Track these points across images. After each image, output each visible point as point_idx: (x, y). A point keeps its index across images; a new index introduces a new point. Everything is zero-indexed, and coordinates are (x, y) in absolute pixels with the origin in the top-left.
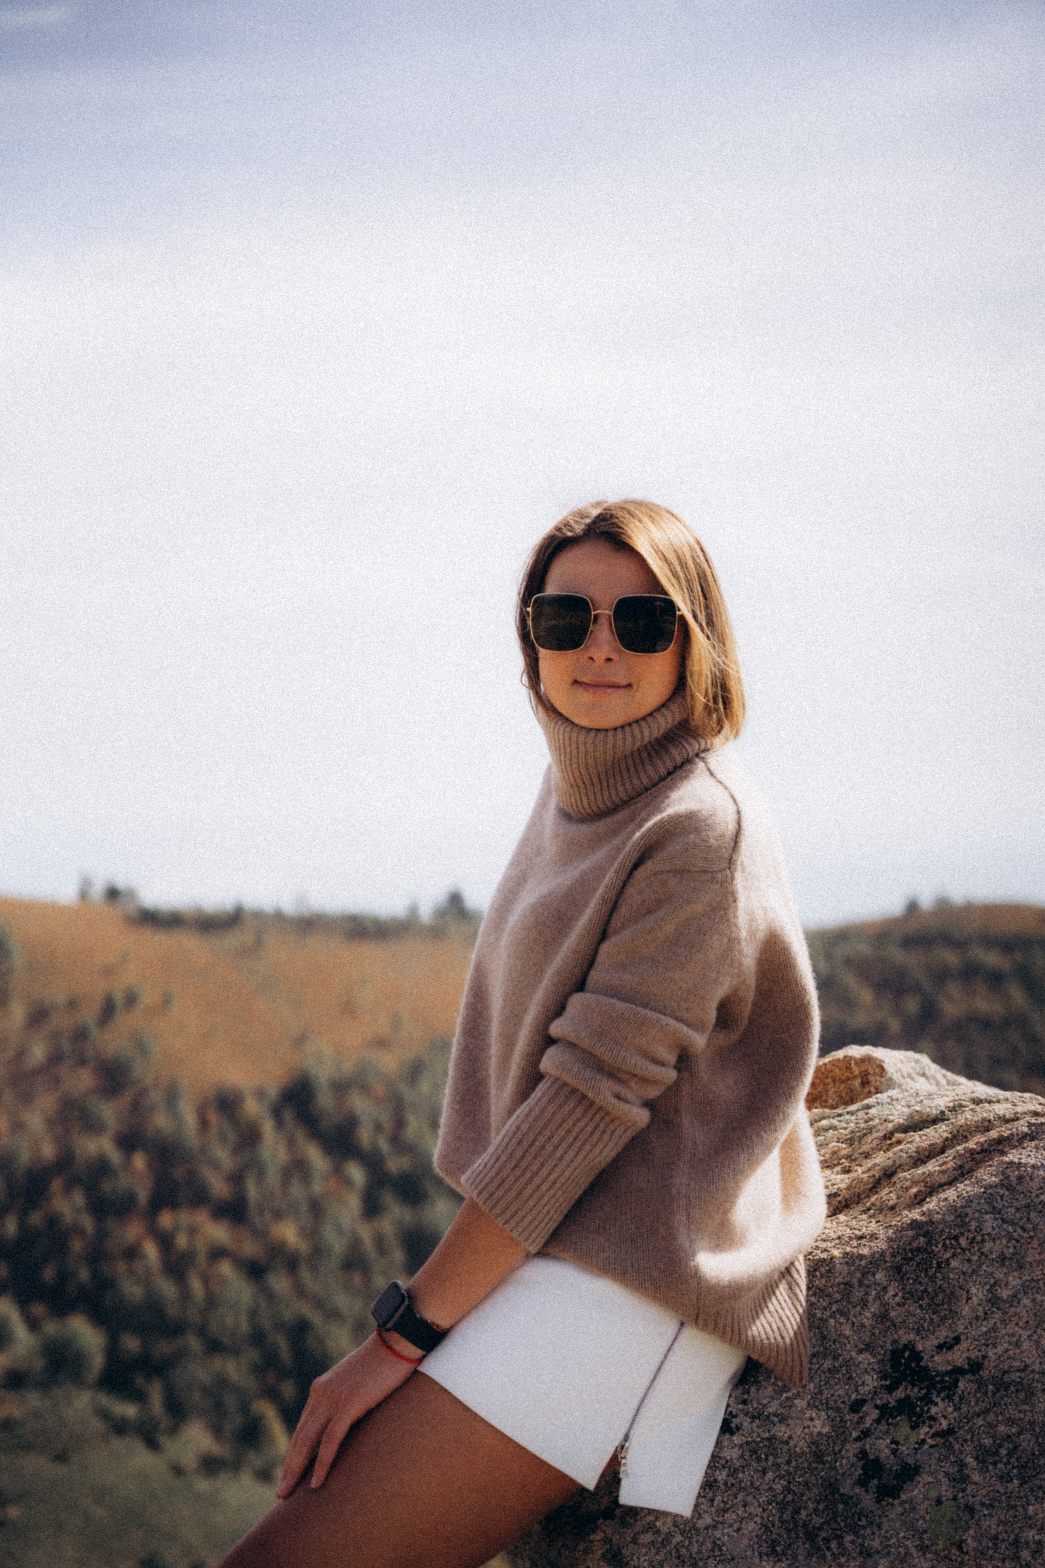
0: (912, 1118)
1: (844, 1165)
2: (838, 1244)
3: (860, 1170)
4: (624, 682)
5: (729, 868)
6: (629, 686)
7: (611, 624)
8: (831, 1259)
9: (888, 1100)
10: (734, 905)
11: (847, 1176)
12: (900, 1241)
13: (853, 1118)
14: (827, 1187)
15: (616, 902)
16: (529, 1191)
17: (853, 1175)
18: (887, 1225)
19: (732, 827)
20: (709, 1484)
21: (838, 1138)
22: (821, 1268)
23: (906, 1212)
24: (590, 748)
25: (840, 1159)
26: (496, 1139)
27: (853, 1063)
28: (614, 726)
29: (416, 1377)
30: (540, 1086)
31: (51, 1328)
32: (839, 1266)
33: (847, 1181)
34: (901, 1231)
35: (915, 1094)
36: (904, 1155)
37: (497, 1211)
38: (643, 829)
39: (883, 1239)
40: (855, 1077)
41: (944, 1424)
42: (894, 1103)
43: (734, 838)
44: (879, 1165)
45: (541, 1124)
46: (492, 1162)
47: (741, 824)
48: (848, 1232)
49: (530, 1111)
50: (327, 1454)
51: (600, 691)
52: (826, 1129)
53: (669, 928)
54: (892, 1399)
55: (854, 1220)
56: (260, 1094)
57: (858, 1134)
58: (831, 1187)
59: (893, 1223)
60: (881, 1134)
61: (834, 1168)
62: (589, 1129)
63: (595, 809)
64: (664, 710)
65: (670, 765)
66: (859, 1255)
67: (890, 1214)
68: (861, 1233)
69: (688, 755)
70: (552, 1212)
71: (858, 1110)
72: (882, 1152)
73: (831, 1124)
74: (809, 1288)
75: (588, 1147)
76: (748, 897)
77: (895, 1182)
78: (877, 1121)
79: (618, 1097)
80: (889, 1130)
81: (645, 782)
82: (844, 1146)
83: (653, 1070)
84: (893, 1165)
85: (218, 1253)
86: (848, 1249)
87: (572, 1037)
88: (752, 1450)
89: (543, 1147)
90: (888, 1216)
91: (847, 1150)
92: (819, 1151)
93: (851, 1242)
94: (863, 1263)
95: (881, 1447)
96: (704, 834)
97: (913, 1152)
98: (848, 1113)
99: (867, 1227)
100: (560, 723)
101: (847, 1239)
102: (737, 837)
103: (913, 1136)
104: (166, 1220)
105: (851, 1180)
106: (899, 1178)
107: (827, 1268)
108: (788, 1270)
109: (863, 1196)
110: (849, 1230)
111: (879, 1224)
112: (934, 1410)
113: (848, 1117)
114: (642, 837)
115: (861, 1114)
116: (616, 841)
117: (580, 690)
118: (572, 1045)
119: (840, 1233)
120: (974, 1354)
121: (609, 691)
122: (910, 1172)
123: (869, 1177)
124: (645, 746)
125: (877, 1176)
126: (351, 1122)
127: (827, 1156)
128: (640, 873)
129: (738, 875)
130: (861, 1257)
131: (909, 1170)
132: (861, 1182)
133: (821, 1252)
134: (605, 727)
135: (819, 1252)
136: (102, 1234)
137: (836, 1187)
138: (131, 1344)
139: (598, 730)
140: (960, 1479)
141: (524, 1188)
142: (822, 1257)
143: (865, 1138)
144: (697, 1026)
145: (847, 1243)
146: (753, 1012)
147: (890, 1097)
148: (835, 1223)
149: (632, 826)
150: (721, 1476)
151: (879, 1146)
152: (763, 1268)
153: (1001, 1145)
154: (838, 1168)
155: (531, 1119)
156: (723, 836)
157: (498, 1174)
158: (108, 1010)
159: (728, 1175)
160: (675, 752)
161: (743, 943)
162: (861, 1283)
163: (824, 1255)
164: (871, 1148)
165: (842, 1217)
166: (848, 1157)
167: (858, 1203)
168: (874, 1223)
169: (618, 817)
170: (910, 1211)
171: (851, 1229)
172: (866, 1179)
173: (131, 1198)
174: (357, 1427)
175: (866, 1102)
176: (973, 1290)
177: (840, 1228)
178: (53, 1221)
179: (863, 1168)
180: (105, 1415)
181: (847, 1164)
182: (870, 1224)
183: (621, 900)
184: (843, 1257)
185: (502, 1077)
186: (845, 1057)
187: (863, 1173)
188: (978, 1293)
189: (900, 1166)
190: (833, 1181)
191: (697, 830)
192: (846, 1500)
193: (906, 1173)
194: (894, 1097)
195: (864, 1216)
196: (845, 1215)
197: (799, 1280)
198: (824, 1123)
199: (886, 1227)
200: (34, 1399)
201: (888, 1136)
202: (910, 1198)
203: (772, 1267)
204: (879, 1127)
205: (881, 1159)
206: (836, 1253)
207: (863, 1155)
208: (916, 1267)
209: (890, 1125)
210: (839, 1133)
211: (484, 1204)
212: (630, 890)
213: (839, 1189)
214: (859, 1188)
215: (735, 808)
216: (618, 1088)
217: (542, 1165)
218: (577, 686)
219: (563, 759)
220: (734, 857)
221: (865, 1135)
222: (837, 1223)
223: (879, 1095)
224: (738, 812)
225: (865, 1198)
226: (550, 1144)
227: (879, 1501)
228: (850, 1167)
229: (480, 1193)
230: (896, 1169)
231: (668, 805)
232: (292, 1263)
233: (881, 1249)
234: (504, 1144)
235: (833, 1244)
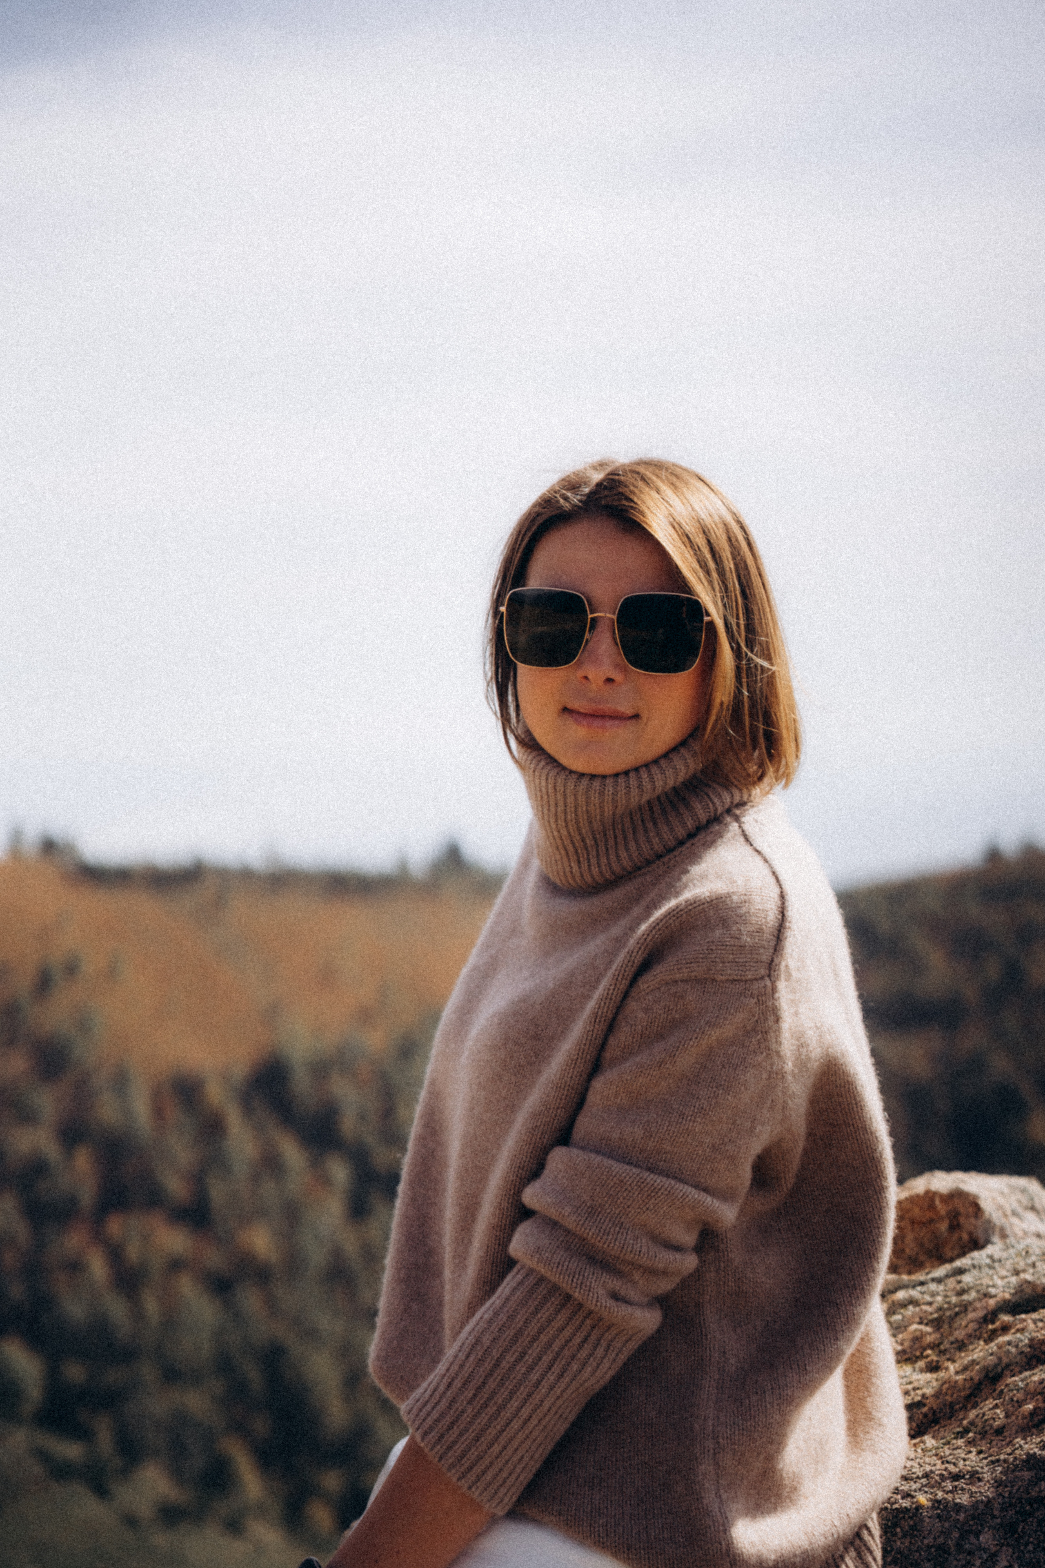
0: (1022, 1291)
1: (929, 1359)
2: (925, 1486)
3: (952, 1367)
4: (629, 712)
5: (769, 976)
6: (636, 716)
7: (614, 633)
8: (917, 1509)
9: (988, 1261)
10: (775, 1027)
11: (935, 1376)
12: (1012, 1486)
13: (941, 1287)
14: (906, 1393)
15: (614, 1019)
16: (492, 1432)
17: (942, 1374)
18: (993, 1458)
19: (772, 917)
21: (921, 1318)
22: (903, 1522)
23: (1019, 1441)
24: (581, 799)
25: (925, 1349)
26: (450, 1350)
27: (937, 1202)
28: (614, 771)
30: (509, 1277)
32: (927, 1520)
33: (935, 1384)
34: (1013, 1471)
35: (1024, 1253)
36: (1013, 1350)
37: (451, 1458)
38: (652, 919)
39: (988, 1481)
40: (941, 1218)
42: (996, 1265)
43: (776, 933)
44: (978, 1364)
45: (510, 1333)
46: (442, 1388)
47: (785, 913)
48: (938, 1467)
49: (496, 1314)
51: (597, 723)
52: (904, 1305)
53: (685, 1061)
55: (946, 1447)
56: (225, 1077)
57: (948, 1313)
58: (912, 1393)
59: (1002, 1457)
60: (980, 1314)
61: (916, 1362)
62: (578, 1340)
63: (589, 879)
64: (683, 751)
65: (690, 824)
66: (956, 1504)
67: (996, 1439)
68: (957, 1470)
69: (716, 810)
70: (526, 1459)
71: (947, 1276)
72: (982, 1343)
73: (911, 1296)
74: (885, 1552)
75: (575, 1367)
76: (796, 1014)
77: (1002, 1391)
78: (973, 1295)
79: (615, 1296)
80: (990, 1308)
81: (656, 847)
82: (928, 1329)
83: (665, 1258)
84: (996, 1366)
86: (940, 1495)
87: (553, 1213)
89: (512, 1368)
90: (994, 1443)
91: (933, 1336)
92: (894, 1336)
93: (944, 1484)
94: (962, 1516)
96: (734, 928)
97: (1025, 1345)
98: (933, 1280)
99: (964, 1460)
100: (543, 763)
101: (937, 1478)
102: (779, 931)
103: (1024, 1320)
104: (115, 1226)
105: (940, 1383)
106: (1007, 1385)
107: (911, 1523)
108: (858, 1535)
109: (957, 1407)
110: (939, 1462)
111: (982, 1456)
113: (933, 1286)
114: (653, 928)
115: (951, 1283)
116: (616, 931)
117: (570, 721)
118: (553, 1224)
119: (928, 1468)
121: (608, 723)
122: (1022, 1376)
123: (965, 1380)
124: (658, 798)
125: (976, 1379)
127: (907, 1344)
128: (648, 982)
129: (781, 985)
130: (958, 1507)
131: (1020, 1372)
132: (954, 1387)
133: (903, 1498)
134: (604, 773)
135: (899, 1497)
137: (919, 1392)
139: (593, 777)
141: (488, 1426)
142: (904, 1505)
143: (958, 1319)
144: (726, 1195)
145: (938, 1485)
146: (803, 1167)
147: (991, 1257)
148: (919, 1450)
149: (636, 911)
151: (978, 1333)
152: (823, 1539)
154: (921, 1364)
155: (495, 1327)
156: (760, 931)
157: (450, 1407)
159: (771, 1403)
160: (698, 807)
161: (789, 1078)
162: (959, 1546)
163: (906, 1503)
164: (967, 1334)
166: (933, 1346)
167: (950, 1418)
168: (974, 1453)
169: (619, 893)
170: (1024, 1438)
171: (943, 1463)
172: (960, 1383)
173: (73, 1201)
175: (958, 1263)
177: (927, 1460)
179: (957, 1365)
181: (935, 1358)
182: (970, 1456)
183: (620, 1017)
184: (933, 1507)
185: (461, 1258)
186: (927, 1192)
187: (957, 1373)
189: (1008, 1366)
190: (916, 1384)
191: (724, 922)
193: (1016, 1378)
194: (996, 1257)
195: (960, 1442)
196: (933, 1437)
197: (871, 1543)
198: (901, 1295)
199: (993, 1462)
201: (991, 1316)
202: (1024, 1418)
203: (836, 1536)
204: (978, 1305)
205: (980, 1353)
206: (923, 1499)
207: (955, 1345)
208: (1038, 1526)
209: (992, 1302)
210: (921, 1310)
211: (432, 1449)
212: (632, 1005)
213: (923, 1396)
214: (952, 1396)
215: (777, 890)
216: (615, 1284)
217: (512, 1393)
218: (566, 716)
219: (546, 811)
220: (776, 961)
221: (957, 1314)
222: (922, 1450)
223: (975, 1254)
224: (782, 896)
225: (961, 1409)
226: (522, 1364)
228: (938, 1362)
229: (425, 1434)
230: (1003, 1370)
231: (686, 886)
233: (987, 1497)
234: (458, 1362)
235: (918, 1485)
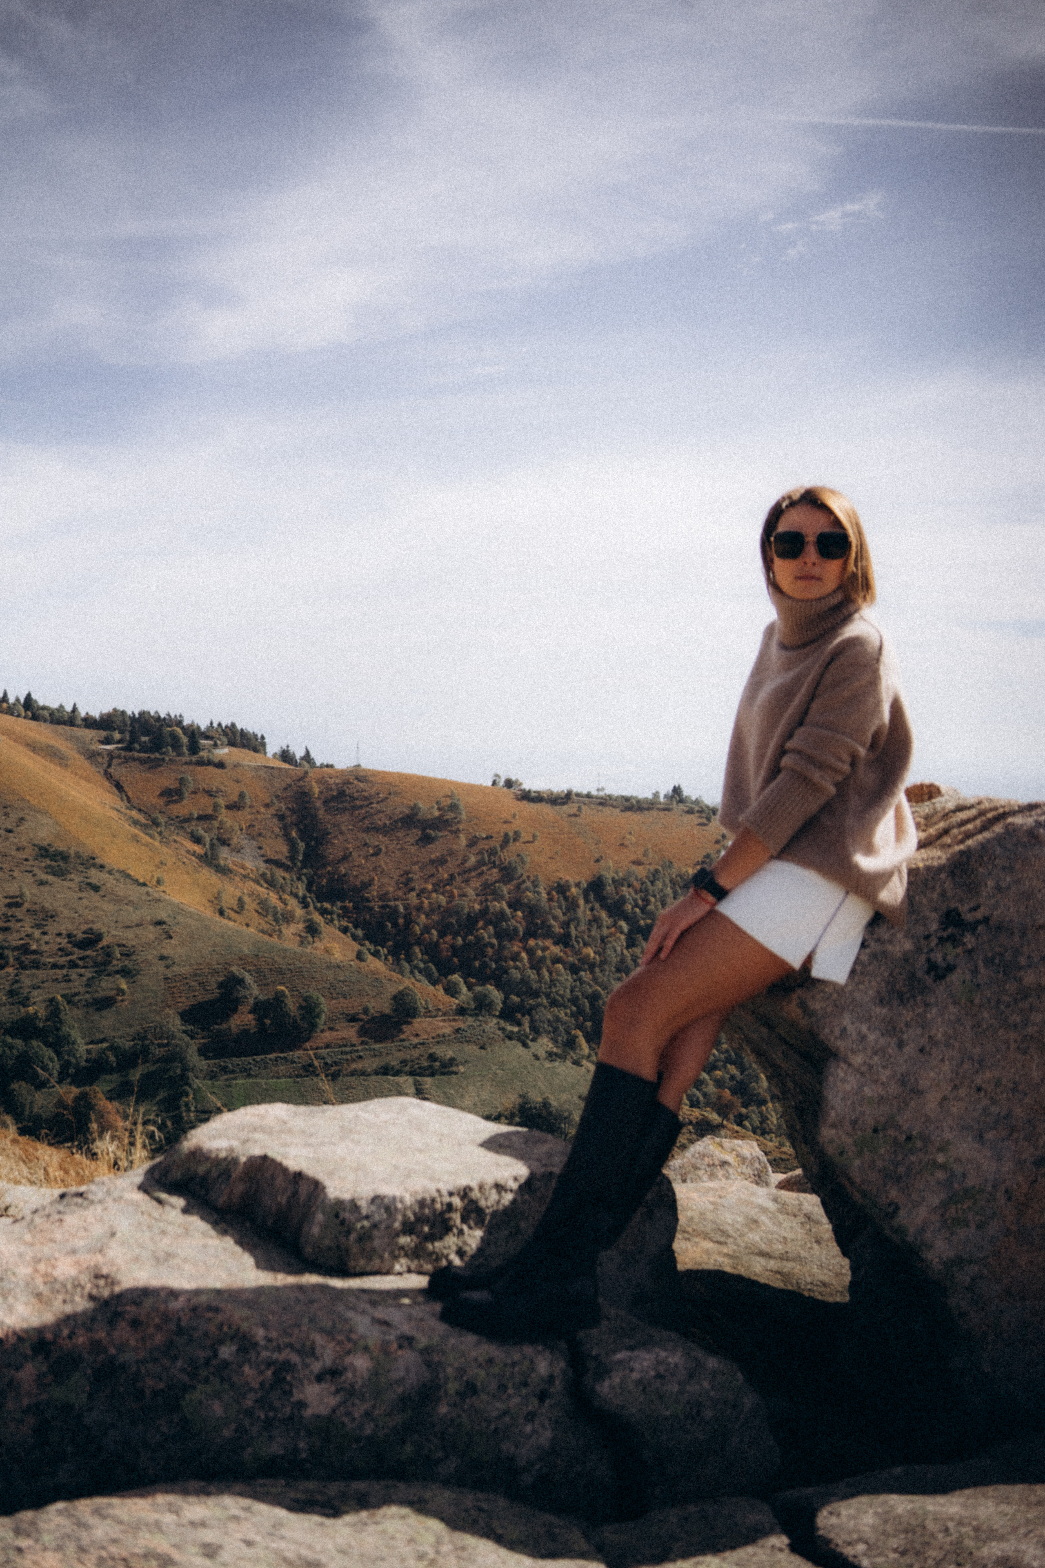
0: (957, 807)
1: (926, 828)
2: (922, 862)
3: (933, 830)
4: (820, 576)
5: (877, 663)
6: (822, 577)
7: (815, 546)
8: (919, 868)
9: (945, 800)
10: (880, 682)
11: (927, 832)
12: (953, 860)
13: (927, 807)
17: (929, 832)
18: (946, 852)
19: (878, 643)
20: (853, 972)
21: (923, 816)
23: (956, 847)
26: (754, 804)
27: (925, 787)
29: (712, 914)
30: (781, 773)
31: (478, 989)
32: (923, 871)
33: (927, 834)
34: (953, 855)
36: (954, 822)
39: (945, 859)
40: (925, 794)
41: (970, 946)
42: (948, 801)
44: (941, 828)
48: (927, 856)
50: (670, 943)
51: (808, 581)
53: (847, 694)
54: (945, 934)
55: (930, 851)
56: (578, 885)
57: (930, 815)
59: (950, 852)
60: (942, 814)
64: (837, 591)
65: (841, 617)
66: (932, 866)
67: (948, 848)
68: (934, 857)
69: (851, 611)
71: (930, 804)
72: (943, 822)
76: (887, 679)
77: (950, 834)
78: (940, 809)
79: (822, 778)
80: (946, 812)
82: (926, 819)
84: (949, 827)
85: (557, 960)
86: (927, 864)
87: (799, 749)
88: (874, 956)
91: (927, 821)
93: (929, 861)
94: (934, 869)
95: (938, 957)
96: (863, 646)
97: (959, 821)
98: (926, 804)
99: (937, 854)
101: (926, 859)
102: (880, 648)
103: (958, 814)
104: (532, 942)
105: (929, 834)
106: (952, 832)
107: (917, 871)
108: (899, 869)
109: (934, 841)
111: (942, 852)
112: (965, 940)
113: (924, 807)
114: (831, 651)
115: (931, 806)
116: (816, 656)
117: (795, 581)
118: (798, 752)
120: (987, 914)
121: (812, 581)
123: (937, 832)
124: (831, 607)
125: (941, 832)
126: (623, 901)
128: (831, 668)
129: (882, 667)
131: (957, 829)
132: (933, 835)
134: (811, 600)
136: (501, 947)
138: (515, 999)
139: (805, 601)
140: (975, 972)
143: (934, 816)
144: (862, 745)
145: (926, 861)
146: (887, 741)
150: (858, 968)
151: (941, 820)
152: (887, 866)
153: (1003, 816)
156: (873, 647)
157: (760, 815)
158: (506, 841)
161: (884, 702)
162: (933, 879)
163: (916, 866)
164: (937, 820)
165: (923, 851)
166: (927, 824)
167: (932, 844)
168: (940, 852)
169: (815, 644)
170: (958, 846)
171: (929, 855)
172: (935, 834)
173: (516, 930)
174: (683, 934)
175: (932, 801)
176: (989, 883)
177: (924, 855)
178: (479, 939)
179: (935, 829)
180: (503, 1029)
183: (822, 681)
184: (925, 867)
186: (921, 784)
187: (935, 831)
188: (991, 884)
189: (952, 827)
192: (919, 981)
193: (955, 830)
194: (948, 799)
195: (935, 850)
196: (926, 849)
199: (946, 854)
200: (470, 1020)
201: (946, 814)
202: (959, 840)
203: (892, 866)
204: (942, 811)
205: (942, 825)
206: (921, 865)
207: (934, 823)
208: (961, 871)
209: (946, 810)
210: (923, 813)
214: (933, 838)
215: (879, 635)
216: (823, 774)
220: (880, 658)
221: (934, 814)
223: (940, 798)
225: (936, 842)
227: (935, 981)
228: (928, 828)
230: (950, 829)
232: (592, 967)
233: (944, 864)
235: (920, 862)
